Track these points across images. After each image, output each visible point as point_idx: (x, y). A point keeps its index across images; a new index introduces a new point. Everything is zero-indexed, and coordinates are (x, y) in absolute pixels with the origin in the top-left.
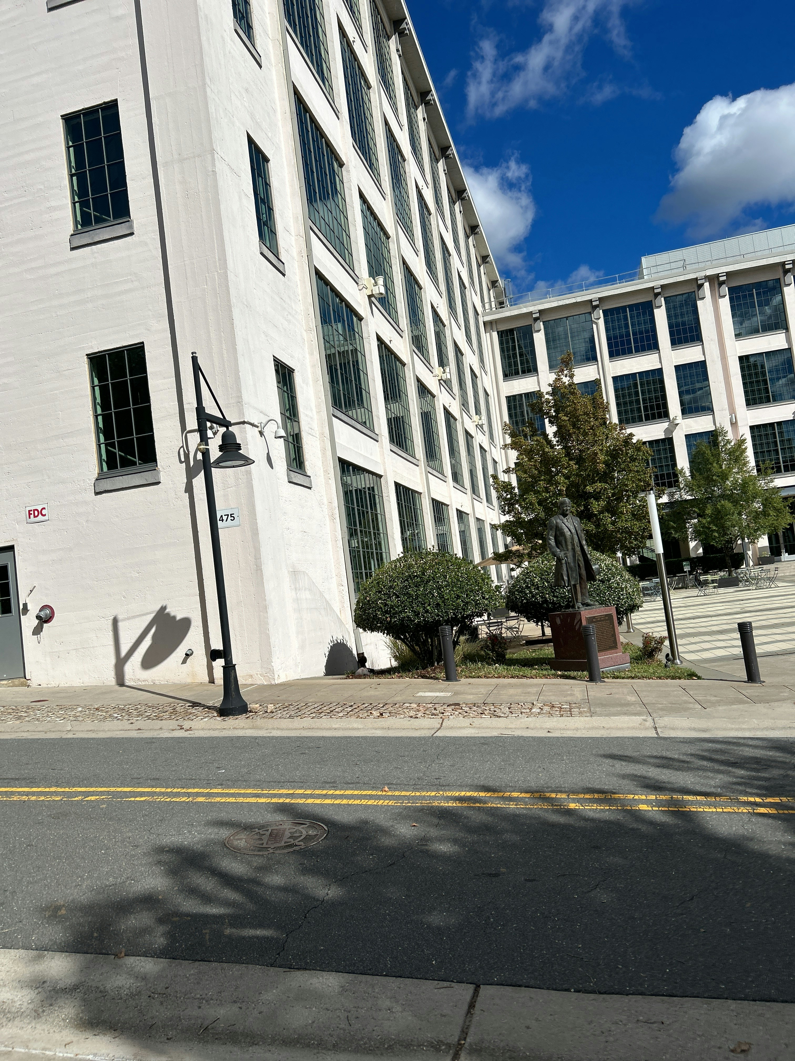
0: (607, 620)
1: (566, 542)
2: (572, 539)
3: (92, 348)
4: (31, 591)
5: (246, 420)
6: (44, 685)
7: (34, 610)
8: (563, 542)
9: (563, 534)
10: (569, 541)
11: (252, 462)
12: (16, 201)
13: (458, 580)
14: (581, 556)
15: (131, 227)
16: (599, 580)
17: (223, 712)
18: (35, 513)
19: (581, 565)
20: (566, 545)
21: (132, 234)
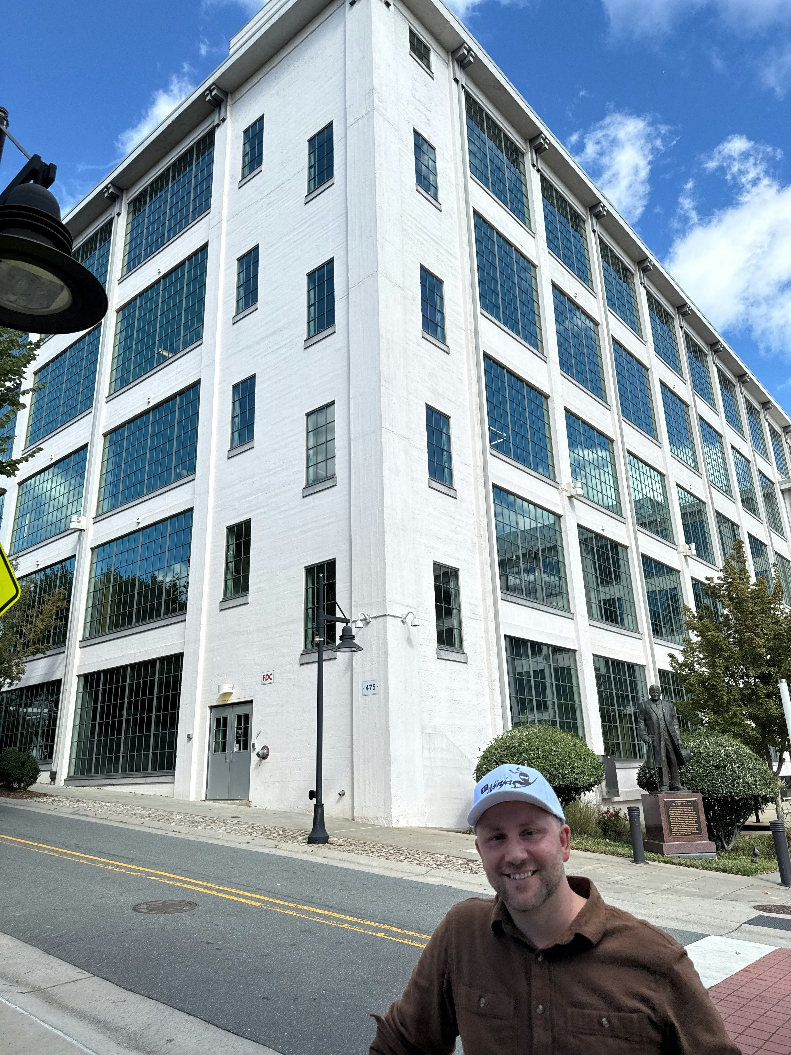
0: (690, 806)
1: (653, 726)
2: (658, 723)
3: (307, 562)
4: (258, 735)
5: (387, 614)
6: (258, 807)
7: (258, 748)
8: (651, 726)
9: (650, 718)
10: (656, 725)
11: (360, 649)
12: (278, 469)
13: (550, 754)
14: (669, 741)
15: (335, 481)
16: (713, 766)
17: (312, 840)
18: (267, 677)
19: (670, 750)
20: (654, 729)
21: (335, 485)
